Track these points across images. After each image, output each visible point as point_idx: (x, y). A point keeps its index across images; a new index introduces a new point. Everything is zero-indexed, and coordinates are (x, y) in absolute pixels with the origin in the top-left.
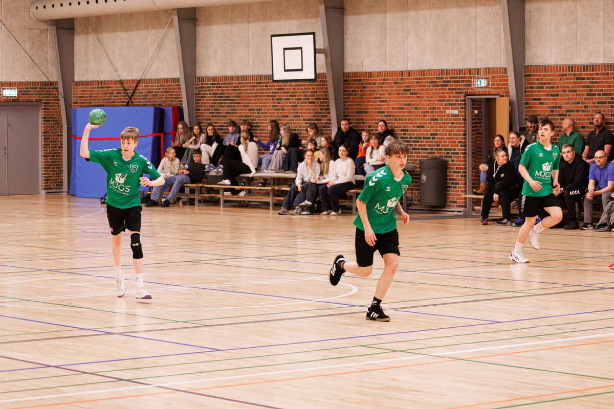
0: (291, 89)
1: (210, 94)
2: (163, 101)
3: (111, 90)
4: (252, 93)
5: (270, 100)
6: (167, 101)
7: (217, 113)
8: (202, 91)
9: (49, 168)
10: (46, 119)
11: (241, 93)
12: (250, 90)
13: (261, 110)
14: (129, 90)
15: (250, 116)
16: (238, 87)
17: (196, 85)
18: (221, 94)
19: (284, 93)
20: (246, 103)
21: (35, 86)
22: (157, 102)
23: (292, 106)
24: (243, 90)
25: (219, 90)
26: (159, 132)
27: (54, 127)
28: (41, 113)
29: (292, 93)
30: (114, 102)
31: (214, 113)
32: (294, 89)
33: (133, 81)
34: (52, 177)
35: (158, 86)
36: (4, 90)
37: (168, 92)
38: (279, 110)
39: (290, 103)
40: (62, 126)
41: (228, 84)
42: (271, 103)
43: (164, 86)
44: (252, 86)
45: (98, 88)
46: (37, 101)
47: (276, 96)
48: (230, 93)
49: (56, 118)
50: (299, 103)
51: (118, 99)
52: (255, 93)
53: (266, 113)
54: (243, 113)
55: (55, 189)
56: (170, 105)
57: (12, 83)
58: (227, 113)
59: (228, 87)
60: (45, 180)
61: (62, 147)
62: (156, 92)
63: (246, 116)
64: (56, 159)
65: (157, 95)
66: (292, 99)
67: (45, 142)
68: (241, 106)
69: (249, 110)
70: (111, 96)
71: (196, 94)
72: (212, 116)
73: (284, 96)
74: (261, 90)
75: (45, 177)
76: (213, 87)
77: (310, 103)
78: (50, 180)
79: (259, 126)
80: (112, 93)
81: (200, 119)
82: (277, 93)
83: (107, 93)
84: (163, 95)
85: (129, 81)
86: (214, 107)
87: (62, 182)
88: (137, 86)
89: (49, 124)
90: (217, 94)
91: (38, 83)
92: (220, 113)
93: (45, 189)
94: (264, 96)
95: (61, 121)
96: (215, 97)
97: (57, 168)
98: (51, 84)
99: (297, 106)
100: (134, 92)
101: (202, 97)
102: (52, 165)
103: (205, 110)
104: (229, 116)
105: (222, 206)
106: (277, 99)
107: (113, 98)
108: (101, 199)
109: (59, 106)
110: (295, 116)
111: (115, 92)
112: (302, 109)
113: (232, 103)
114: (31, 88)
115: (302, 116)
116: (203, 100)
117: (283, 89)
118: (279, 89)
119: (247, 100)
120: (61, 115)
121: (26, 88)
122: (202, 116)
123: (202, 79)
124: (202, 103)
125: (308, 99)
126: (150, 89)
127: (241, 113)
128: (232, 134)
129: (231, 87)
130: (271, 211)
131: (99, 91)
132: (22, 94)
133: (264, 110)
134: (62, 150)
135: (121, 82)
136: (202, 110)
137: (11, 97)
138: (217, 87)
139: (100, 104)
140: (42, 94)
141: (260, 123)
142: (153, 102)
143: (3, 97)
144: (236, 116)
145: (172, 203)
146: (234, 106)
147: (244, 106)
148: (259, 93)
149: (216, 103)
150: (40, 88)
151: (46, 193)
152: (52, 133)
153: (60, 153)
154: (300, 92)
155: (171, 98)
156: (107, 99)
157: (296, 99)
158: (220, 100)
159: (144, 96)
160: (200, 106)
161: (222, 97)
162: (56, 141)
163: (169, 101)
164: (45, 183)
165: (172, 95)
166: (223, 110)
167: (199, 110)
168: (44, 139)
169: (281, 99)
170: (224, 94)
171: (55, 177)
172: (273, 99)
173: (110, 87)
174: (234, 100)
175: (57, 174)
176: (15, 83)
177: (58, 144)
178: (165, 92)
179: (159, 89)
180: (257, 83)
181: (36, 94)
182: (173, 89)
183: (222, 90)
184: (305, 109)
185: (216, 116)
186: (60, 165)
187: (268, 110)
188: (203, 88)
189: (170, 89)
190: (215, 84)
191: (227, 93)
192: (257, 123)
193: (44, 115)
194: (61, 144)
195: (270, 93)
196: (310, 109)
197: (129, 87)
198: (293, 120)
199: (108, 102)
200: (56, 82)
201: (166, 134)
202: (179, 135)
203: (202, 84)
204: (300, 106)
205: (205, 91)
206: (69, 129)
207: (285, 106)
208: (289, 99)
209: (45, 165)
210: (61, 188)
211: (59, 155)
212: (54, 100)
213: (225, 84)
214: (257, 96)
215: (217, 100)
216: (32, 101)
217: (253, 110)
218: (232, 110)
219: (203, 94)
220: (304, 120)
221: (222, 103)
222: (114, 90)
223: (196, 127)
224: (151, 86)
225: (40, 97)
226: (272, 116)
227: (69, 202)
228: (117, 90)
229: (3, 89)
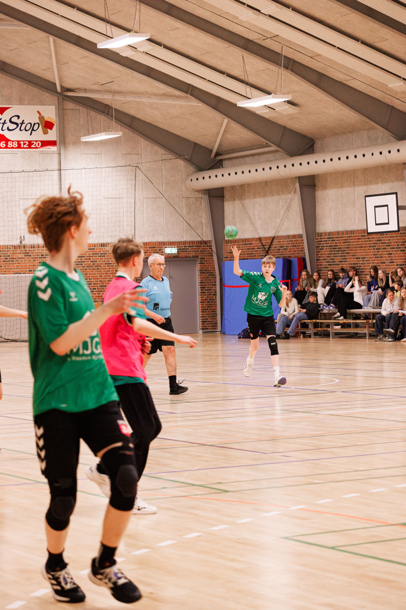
0: (387, 240)
1: (327, 246)
2: (292, 254)
3: (253, 246)
4: (358, 244)
5: (371, 249)
6: (294, 254)
7: (332, 262)
8: (321, 244)
9: (206, 312)
10: (202, 272)
11: (350, 245)
12: (356, 242)
13: (365, 258)
14: (266, 245)
15: (357, 264)
16: (347, 240)
17: (316, 239)
18: (335, 246)
19: (382, 243)
20: (353, 253)
21: (192, 244)
22: (287, 254)
23: (388, 254)
24: (351, 242)
25: (333, 243)
26: (287, 279)
27: (209, 278)
28: (198, 267)
29: (388, 243)
30: (255, 256)
31: (330, 262)
32: (389, 240)
33: (269, 238)
34: (208, 319)
35: (288, 241)
36: (166, 249)
37: (295, 246)
38: (378, 257)
39: (387, 251)
40: (216, 277)
41: (340, 237)
42: (373, 252)
43: (292, 241)
44: (358, 239)
45: (243, 244)
46: (193, 257)
47: (376, 246)
48: (342, 245)
49: (210, 270)
50: (393, 251)
51: (258, 253)
52: (360, 244)
53: (369, 260)
54: (352, 261)
55: (210, 329)
56: (295, 257)
57: (173, 242)
58: (339, 262)
59: (340, 240)
60: (202, 322)
61: (216, 295)
62: (286, 246)
63: (354, 264)
64: (211, 304)
65: (287, 249)
66: (388, 248)
67: (201, 290)
68: (350, 256)
69: (357, 258)
70: (253, 251)
71: (316, 247)
72: (329, 265)
73: (382, 246)
74: (364, 241)
75: (202, 319)
76: (329, 241)
77: (401, 251)
78: (206, 322)
79: (364, 272)
80: (254, 249)
81: (320, 268)
82: (377, 243)
83: (250, 249)
84: (292, 249)
85: (266, 238)
86: (330, 257)
87: (217, 323)
88: (272, 242)
89: (205, 275)
90: (332, 246)
91: (194, 242)
92: (335, 262)
93: (202, 329)
94: (367, 247)
95: (215, 273)
96: (331, 249)
97: (212, 312)
98: (205, 242)
99: (391, 254)
100: (270, 247)
101: (321, 249)
102: (207, 309)
103: (323, 260)
104: (341, 264)
105: (331, 337)
106: (377, 249)
107: (254, 252)
108: (239, 335)
109: (213, 261)
110: (390, 262)
111: (256, 247)
112: (396, 257)
113: (343, 253)
114: (189, 246)
115: (396, 262)
116: (322, 252)
117: (381, 240)
118: (378, 241)
119: (355, 250)
120: (214, 268)
121: (184, 247)
122: (321, 265)
123: (320, 234)
124: (321, 254)
125: (400, 248)
126: (282, 244)
127: (350, 261)
128: (343, 278)
129: (342, 240)
130: (367, 340)
131: (243, 247)
132: (181, 252)
133: (368, 258)
134: (216, 297)
135: (260, 239)
136: (321, 260)
137: (172, 254)
138: (332, 241)
139: (245, 258)
140: (198, 251)
141: (365, 269)
142: (284, 254)
143: (165, 254)
144: (346, 264)
145: (292, 336)
146: (345, 256)
147: (352, 256)
148: (363, 244)
149: (331, 254)
150: (196, 246)
151: (203, 332)
152: (207, 283)
153: (215, 299)
154: (394, 242)
155: (298, 251)
156: (249, 254)
157: (391, 248)
158: (335, 251)
159: (277, 250)
160: (320, 257)
161: (336, 248)
162: (211, 290)
163: (297, 254)
164: (202, 324)
165: (299, 248)
166: (337, 259)
167: (319, 260)
168: (201, 288)
169: (380, 249)
170: (337, 246)
171: (210, 319)
172: (374, 249)
173: (252, 244)
174: (345, 251)
175: (212, 316)
176: (175, 242)
177: (213, 292)
178: (293, 246)
179: (289, 244)
180: (361, 236)
181: (193, 251)
182: (299, 243)
183: (336, 243)
184: (398, 256)
185: (331, 265)
186: (215, 309)
187: (370, 258)
188: (322, 241)
189: (297, 243)
190: (330, 238)
191: (340, 246)
192: (362, 269)
193: (200, 268)
194: (216, 292)
195: (371, 244)
196: (401, 256)
197: (266, 243)
198: (389, 265)
199: (250, 256)
200: (209, 241)
201: (293, 280)
202: (303, 281)
203: (320, 239)
204: (394, 254)
205: (323, 244)
206: (221, 279)
207: (383, 254)
208: (386, 249)
209: (202, 310)
210: (215, 329)
211: (214, 301)
212: (208, 256)
213: (338, 237)
214: (362, 247)
215: (332, 251)
216: (190, 257)
217: (359, 258)
218: (344, 259)
219: (322, 246)
220: (397, 265)
221: (336, 254)
222: (255, 246)
223: (315, 274)
224: (283, 242)
225: (196, 254)
226: (373, 263)
227: (222, 338)
228: (257, 246)
229: (165, 247)
